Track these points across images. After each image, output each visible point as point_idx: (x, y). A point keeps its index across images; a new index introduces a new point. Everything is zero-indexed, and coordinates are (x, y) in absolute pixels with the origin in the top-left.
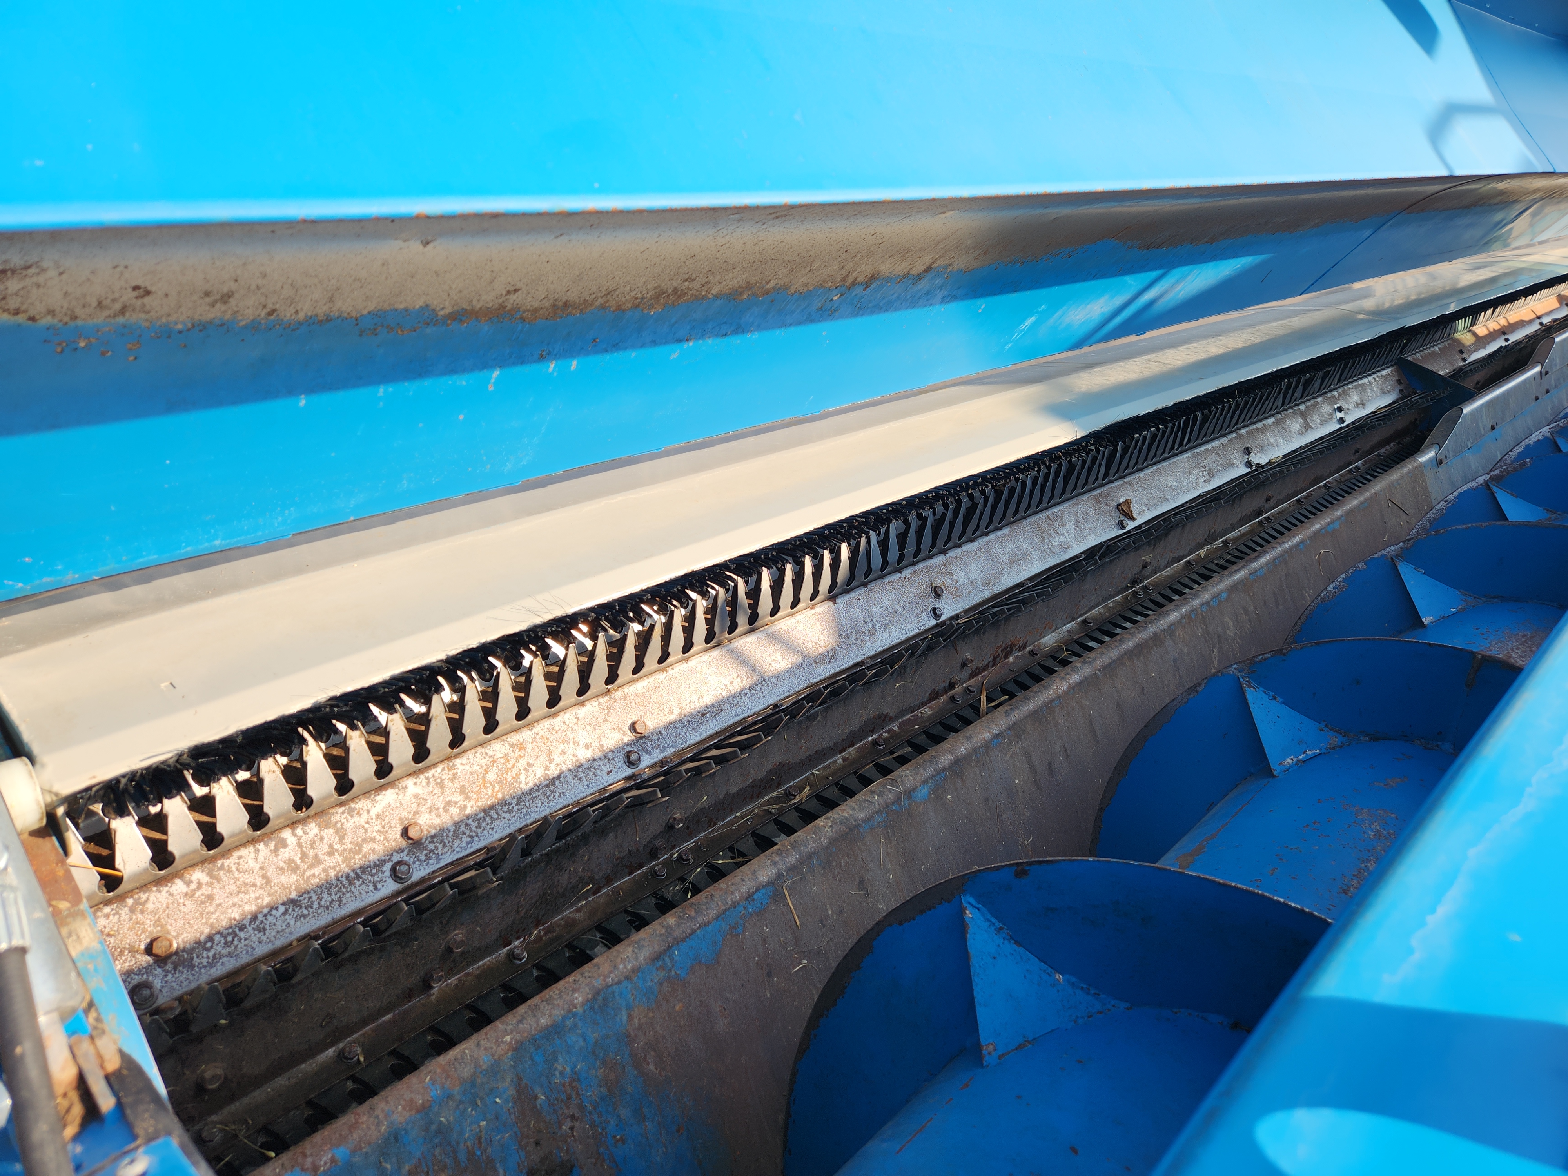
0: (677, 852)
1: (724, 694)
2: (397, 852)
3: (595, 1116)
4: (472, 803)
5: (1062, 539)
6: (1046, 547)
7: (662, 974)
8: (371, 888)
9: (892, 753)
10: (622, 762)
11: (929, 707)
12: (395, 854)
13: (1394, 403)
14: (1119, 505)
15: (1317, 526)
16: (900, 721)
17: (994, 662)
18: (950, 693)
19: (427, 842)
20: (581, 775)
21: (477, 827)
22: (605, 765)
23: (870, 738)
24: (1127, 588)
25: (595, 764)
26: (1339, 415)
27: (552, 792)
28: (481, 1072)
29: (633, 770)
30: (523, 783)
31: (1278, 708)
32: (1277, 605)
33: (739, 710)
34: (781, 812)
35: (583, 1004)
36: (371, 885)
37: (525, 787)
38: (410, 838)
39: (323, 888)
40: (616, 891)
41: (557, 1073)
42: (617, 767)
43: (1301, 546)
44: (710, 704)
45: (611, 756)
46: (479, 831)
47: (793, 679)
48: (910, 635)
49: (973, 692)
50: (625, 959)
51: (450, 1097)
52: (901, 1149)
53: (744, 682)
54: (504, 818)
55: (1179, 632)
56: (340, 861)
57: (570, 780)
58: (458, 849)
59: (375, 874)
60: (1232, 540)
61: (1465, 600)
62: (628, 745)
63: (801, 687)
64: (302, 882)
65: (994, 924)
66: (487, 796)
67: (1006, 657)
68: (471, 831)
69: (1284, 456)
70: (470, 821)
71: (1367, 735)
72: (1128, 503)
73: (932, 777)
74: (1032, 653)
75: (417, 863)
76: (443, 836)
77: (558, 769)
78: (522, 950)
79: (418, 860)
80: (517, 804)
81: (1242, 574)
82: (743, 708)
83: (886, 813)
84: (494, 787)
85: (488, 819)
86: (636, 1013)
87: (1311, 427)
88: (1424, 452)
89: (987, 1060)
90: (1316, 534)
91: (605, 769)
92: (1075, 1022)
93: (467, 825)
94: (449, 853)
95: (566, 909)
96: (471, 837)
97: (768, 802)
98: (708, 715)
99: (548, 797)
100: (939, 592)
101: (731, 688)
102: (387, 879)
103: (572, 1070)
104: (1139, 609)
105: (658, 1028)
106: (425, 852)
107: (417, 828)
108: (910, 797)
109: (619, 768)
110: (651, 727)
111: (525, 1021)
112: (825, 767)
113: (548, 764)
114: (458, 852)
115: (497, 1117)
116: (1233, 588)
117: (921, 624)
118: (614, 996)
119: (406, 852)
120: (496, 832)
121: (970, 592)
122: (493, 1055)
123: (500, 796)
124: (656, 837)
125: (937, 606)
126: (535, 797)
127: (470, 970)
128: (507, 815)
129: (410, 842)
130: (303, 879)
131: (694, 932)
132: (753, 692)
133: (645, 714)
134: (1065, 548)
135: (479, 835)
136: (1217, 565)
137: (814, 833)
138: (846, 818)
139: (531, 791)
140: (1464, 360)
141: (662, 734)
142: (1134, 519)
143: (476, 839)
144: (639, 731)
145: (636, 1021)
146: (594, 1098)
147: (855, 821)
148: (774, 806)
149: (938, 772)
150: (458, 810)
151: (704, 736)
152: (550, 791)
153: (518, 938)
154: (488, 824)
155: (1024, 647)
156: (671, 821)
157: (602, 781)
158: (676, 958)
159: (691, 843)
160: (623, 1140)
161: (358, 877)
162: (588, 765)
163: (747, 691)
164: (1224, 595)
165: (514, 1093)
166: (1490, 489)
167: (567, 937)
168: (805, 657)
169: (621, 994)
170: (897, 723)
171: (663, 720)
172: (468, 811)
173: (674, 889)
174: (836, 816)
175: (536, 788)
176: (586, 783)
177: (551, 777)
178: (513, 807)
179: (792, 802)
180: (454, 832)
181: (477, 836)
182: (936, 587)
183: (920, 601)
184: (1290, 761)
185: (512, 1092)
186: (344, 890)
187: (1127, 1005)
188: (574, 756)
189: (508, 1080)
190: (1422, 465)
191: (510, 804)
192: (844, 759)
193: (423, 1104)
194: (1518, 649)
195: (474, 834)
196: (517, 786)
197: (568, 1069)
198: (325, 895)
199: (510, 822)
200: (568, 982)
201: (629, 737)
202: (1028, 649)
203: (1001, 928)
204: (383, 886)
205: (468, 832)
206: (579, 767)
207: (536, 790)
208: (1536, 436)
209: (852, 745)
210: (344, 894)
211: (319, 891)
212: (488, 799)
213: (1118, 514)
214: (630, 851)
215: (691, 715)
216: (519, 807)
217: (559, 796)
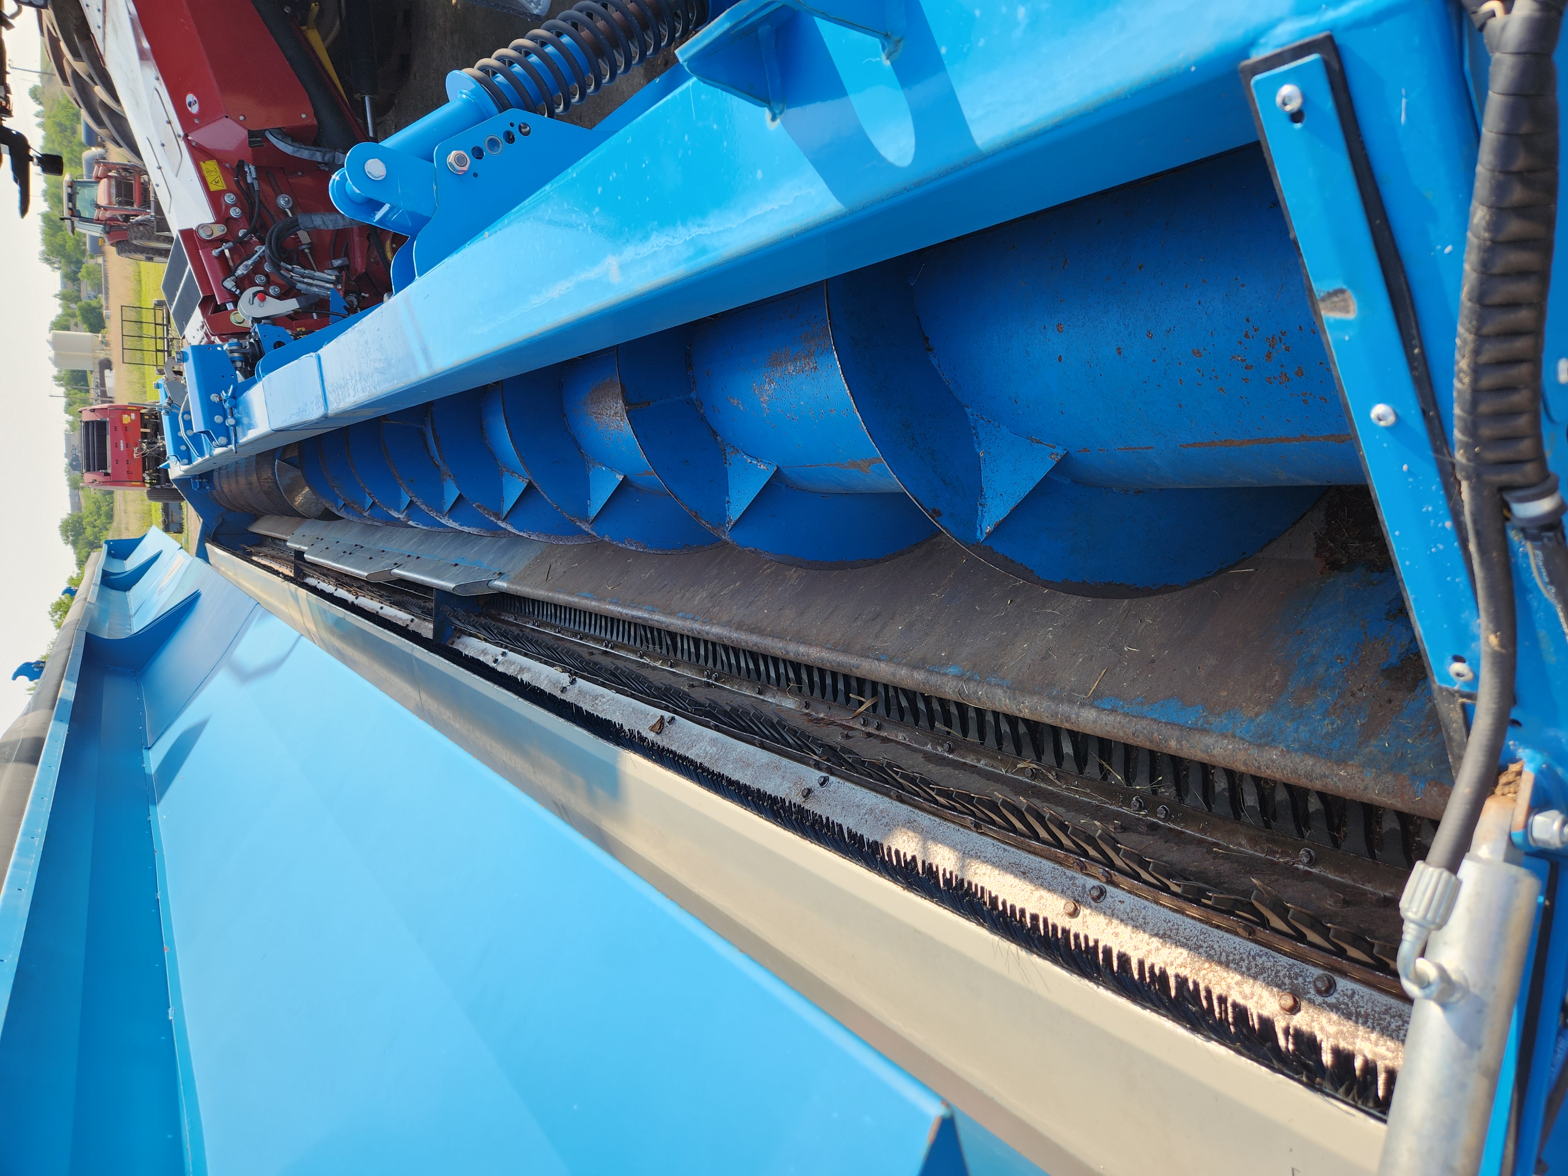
0: (1139, 814)
1: (997, 872)
2: (1314, 1002)
3: (1340, 683)
4: (1229, 980)
5: (708, 748)
6: (722, 753)
7: (1211, 719)
8: (1356, 997)
9: (949, 733)
10: (1106, 899)
11: (897, 737)
12: (1317, 1003)
13: (471, 635)
14: (657, 733)
15: (593, 603)
16: (921, 747)
17: (833, 723)
18: (877, 733)
19: (1287, 987)
20: (1141, 920)
21: (1244, 961)
22: (1119, 910)
23: (950, 756)
24: (716, 686)
25: (1125, 917)
26: (500, 658)
27: (1171, 930)
28: (1380, 769)
29: (1105, 886)
30: (1182, 957)
31: (733, 495)
32: (666, 585)
33: (1000, 852)
34: (1050, 769)
35: (1276, 748)
36: (1354, 999)
37: (1185, 952)
38: (1295, 1000)
39: (1389, 1033)
40: (1203, 831)
41: (1335, 726)
42: (1113, 900)
43: (615, 600)
44: (1012, 876)
45: (1109, 912)
46: (1244, 956)
47: (947, 834)
48: (853, 786)
49: (864, 718)
50: (1224, 749)
51: (1414, 774)
52: (1148, 448)
53: (977, 866)
54: (1220, 947)
55: (725, 618)
56: (1359, 1039)
57: (1151, 925)
58: (1271, 959)
59: (1344, 1004)
60: (636, 654)
61: (593, 466)
62: (1091, 907)
63: (949, 824)
64: (1400, 1053)
65: (982, 511)
66: (1216, 974)
67: (823, 719)
68: (1250, 962)
69: (552, 665)
70: (1244, 969)
71: (716, 439)
72: (652, 729)
73: (938, 673)
74: (807, 706)
75: (1308, 980)
76: (1272, 980)
77: (1151, 940)
78: (1301, 857)
79: (1305, 981)
80: (1201, 947)
81: (656, 617)
82: (996, 851)
83: (985, 679)
84: (1204, 976)
85: (1231, 958)
86: (1252, 714)
87: (521, 668)
88: (498, 588)
89: (1060, 451)
90: (599, 600)
91: (1122, 907)
92: (999, 426)
93: (1249, 969)
94: (1280, 963)
95: (1246, 853)
96: (1254, 958)
97: (1052, 783)
98: (1022, 870)
99: (1178, 929)
100: (806, 791)
101: (988, 872)
102: (1339, 991)
103: (1324, 720)
104: (726, 668)
105: (1249, 694)
106: (1295, 982)
107: (1283, 1002)
108: (963, 675)
109: (1112, 897)
110: (1063, 902)
111: (1322, 773)
112: (995, 768)
113: (1154, 951)
114: (1274, 957)
115: (1398, 736)
116: (671, 614)
117: (840, 785)
118: (1253, 734)
119: (1309, 996)
120: (1234, 943)
121: (791, 773)
122: (1362, 772)
123: (1207, 965)
124: (1140, 833)
125: (818, 785)
126: (1185, 938)
127: (1350, 882)
128: (1216, 946)
129: (1298, 999)
130: (1398, 1054)
131: (1166, 724)
132: (979, 854)
133: (1057, 914)
134: (713, 741)
135: (1247, 954)
136: (661, 648)
137: (1037, 709)
138: (1009, 699)
139: (1184, 945)
140: (412, 621)
141: (1063, 890)
142: (662, 717)
143: (1252, 953)
144: (1073, 906)
145: (1256, 710)
146: (1329, 693)
147: (1006, 692)
148: (1051, 777)
149: (931, 672)
150: (1244, 986)
151: (1038, 859)
152: (1171, 931)
153: (1297, 869)
154: (1235, 954)
155: (806, 714)
156: (1119, 830)
157: (1132, 901)
158: (1194, 719)
159: (1125, 810)
160: (1339, 657)
161: (1358, 1015)
162: (1130, 922)
163: (983, 859)
164: (681, 614)
165: (1372, 740)
166: (506, 516)
167: (1263, 834)
168: (925, 841)
169: (1247, 732)
170: (925, 748)
171: (1051, 897)
172: (1238, 977)
173: (1166, 792)
174: (1014, 707)
175: (1179, 944)
176: (1144, 911)
177: (1161, 941)
178: (1207, 948)
179: (1036, 767)
180: (1262, 974)
181: (1249, 954)
182: (804, 797)
183: (823, 800)
184: (762, 466)
185: (1373, 742)
186: (1376, 1015)
187: (966, 409)
188: (1131, 938)
189: (1368, 749)
190: (509, 581)
191: (1206, 952)
192: (979, 761)
193: (1435, 786)
194: (607, 414)
195: (1250, 958)
196: (1189, 959)
197: (1326, 722)
198: (1393, 1026)
199: (1219, 940)
200: (1272, 771)
201: (1084, 911)
202: (807, 711)
203: (981, 505)
204: (1347, 990)
205: (1253, 964)
206: (1136, 927)
207: (1180, 942)
208: (451, 524)
209: (965, 763)
210: (1379, 1013)
211: (1394, 1034)
212: (1216, 972)
213: (665, 729)
214: (1166, 843)
215: (1031, 881)
216: (1202, 943)
217: (1170, 922)
